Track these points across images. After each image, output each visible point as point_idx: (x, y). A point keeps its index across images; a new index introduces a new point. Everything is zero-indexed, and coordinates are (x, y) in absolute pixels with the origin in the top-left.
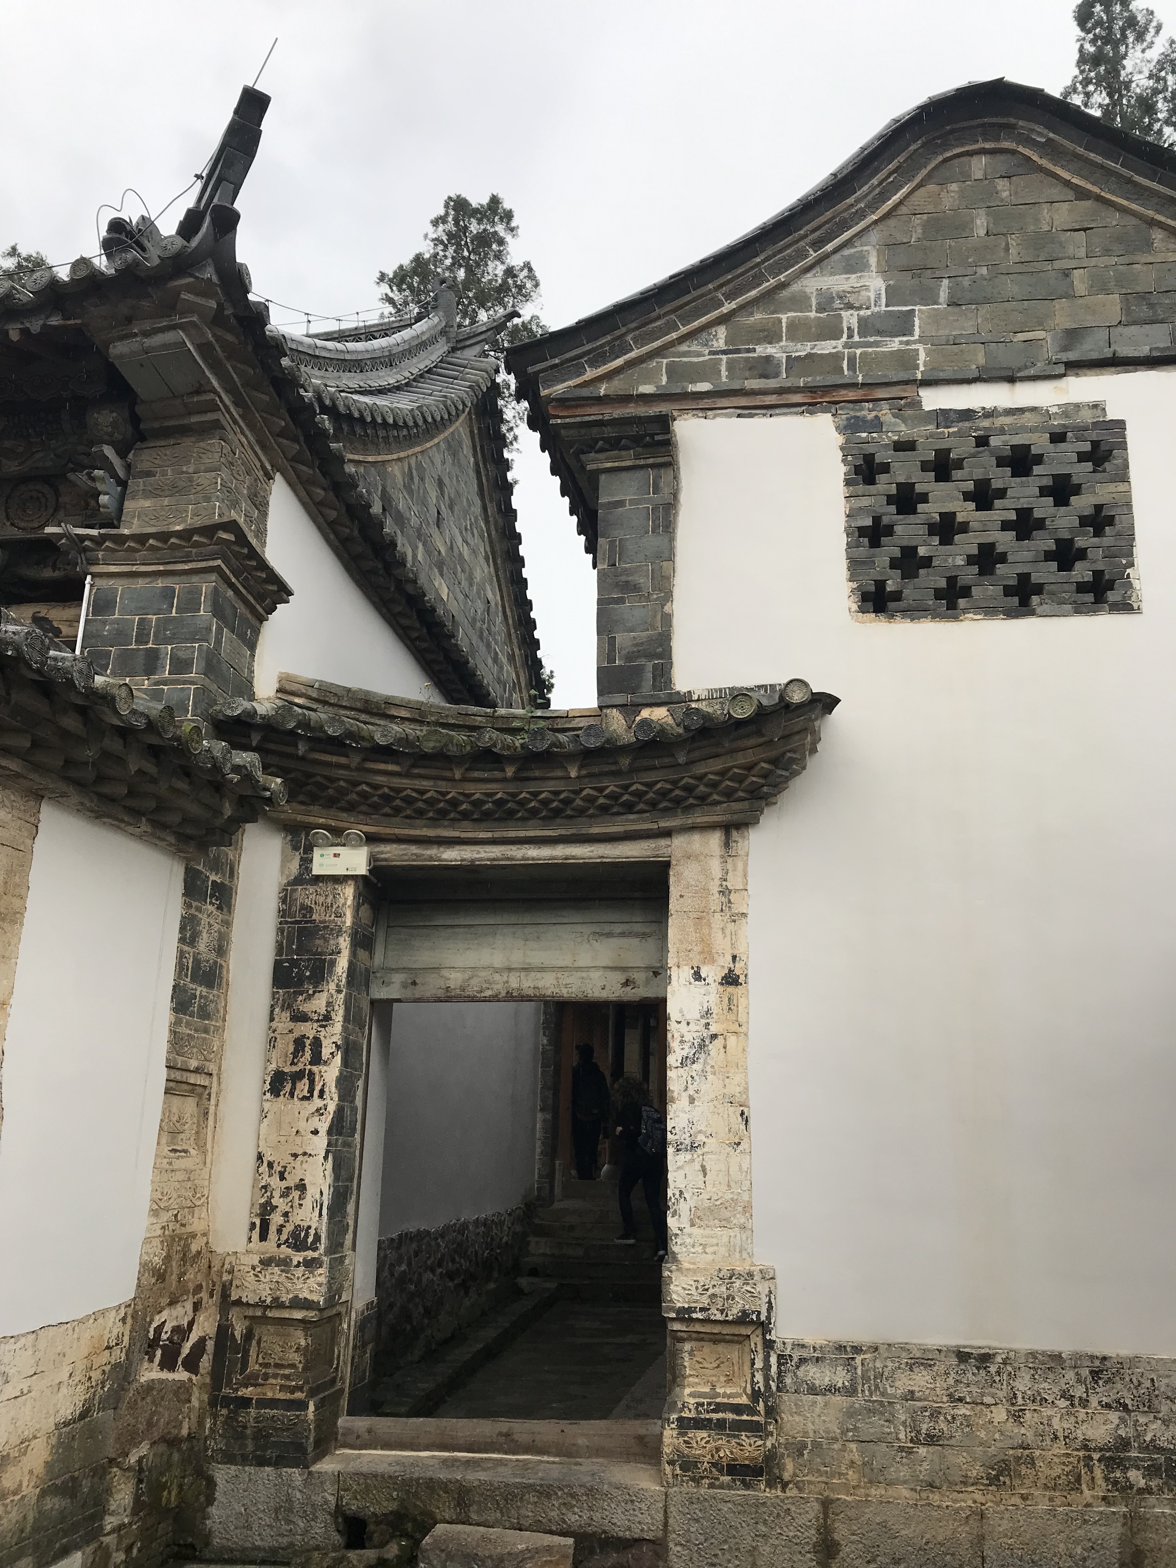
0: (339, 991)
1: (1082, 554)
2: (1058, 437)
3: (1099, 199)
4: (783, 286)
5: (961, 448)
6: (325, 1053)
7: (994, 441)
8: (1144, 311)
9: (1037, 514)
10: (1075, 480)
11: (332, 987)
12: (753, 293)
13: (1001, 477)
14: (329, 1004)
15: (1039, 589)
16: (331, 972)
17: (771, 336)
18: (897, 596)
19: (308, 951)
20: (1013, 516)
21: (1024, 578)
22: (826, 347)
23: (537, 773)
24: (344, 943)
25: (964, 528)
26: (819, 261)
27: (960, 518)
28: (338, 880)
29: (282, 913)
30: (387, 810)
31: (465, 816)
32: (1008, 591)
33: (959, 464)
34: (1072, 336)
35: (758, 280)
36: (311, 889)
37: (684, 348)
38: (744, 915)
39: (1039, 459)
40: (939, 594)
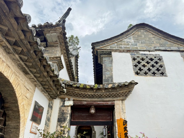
0: (68, 123)
1: (160, 70)
2: (155, 57)
3: (155, 35)
4: (122, 40)
5: (145, 58)
6: (65, 132)
7: (148, 57)
8: (162, 46)
9: (154, 65)
10: (158, 62)
11: (67, 122)
12: (119, 40)
13: (150, 61)
14: (66, 125)
15: (156, 73)
16: (67, 120)
17: (122, 45)
18: (139, 73)
19: (63, 117)
20: (152, 65)
21: (154, 72)
22: (128, 46)
23: (98, 91)
24: (69, 115)
25: (146, 66)
26: (126, 38)
27: (146, 65)
28: (68, 106)
29: (59, 111)
30: (76, 96)
31: (87, 97)
32: (152, 73)
33: (145, 59)
34: (155, 47)
35: (120, 39)
36: (64, 107)
37: (112, 45)
38: (125, 112)
39: (153, 59)
40: (145, 73)
